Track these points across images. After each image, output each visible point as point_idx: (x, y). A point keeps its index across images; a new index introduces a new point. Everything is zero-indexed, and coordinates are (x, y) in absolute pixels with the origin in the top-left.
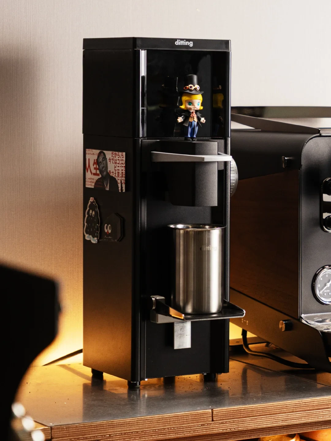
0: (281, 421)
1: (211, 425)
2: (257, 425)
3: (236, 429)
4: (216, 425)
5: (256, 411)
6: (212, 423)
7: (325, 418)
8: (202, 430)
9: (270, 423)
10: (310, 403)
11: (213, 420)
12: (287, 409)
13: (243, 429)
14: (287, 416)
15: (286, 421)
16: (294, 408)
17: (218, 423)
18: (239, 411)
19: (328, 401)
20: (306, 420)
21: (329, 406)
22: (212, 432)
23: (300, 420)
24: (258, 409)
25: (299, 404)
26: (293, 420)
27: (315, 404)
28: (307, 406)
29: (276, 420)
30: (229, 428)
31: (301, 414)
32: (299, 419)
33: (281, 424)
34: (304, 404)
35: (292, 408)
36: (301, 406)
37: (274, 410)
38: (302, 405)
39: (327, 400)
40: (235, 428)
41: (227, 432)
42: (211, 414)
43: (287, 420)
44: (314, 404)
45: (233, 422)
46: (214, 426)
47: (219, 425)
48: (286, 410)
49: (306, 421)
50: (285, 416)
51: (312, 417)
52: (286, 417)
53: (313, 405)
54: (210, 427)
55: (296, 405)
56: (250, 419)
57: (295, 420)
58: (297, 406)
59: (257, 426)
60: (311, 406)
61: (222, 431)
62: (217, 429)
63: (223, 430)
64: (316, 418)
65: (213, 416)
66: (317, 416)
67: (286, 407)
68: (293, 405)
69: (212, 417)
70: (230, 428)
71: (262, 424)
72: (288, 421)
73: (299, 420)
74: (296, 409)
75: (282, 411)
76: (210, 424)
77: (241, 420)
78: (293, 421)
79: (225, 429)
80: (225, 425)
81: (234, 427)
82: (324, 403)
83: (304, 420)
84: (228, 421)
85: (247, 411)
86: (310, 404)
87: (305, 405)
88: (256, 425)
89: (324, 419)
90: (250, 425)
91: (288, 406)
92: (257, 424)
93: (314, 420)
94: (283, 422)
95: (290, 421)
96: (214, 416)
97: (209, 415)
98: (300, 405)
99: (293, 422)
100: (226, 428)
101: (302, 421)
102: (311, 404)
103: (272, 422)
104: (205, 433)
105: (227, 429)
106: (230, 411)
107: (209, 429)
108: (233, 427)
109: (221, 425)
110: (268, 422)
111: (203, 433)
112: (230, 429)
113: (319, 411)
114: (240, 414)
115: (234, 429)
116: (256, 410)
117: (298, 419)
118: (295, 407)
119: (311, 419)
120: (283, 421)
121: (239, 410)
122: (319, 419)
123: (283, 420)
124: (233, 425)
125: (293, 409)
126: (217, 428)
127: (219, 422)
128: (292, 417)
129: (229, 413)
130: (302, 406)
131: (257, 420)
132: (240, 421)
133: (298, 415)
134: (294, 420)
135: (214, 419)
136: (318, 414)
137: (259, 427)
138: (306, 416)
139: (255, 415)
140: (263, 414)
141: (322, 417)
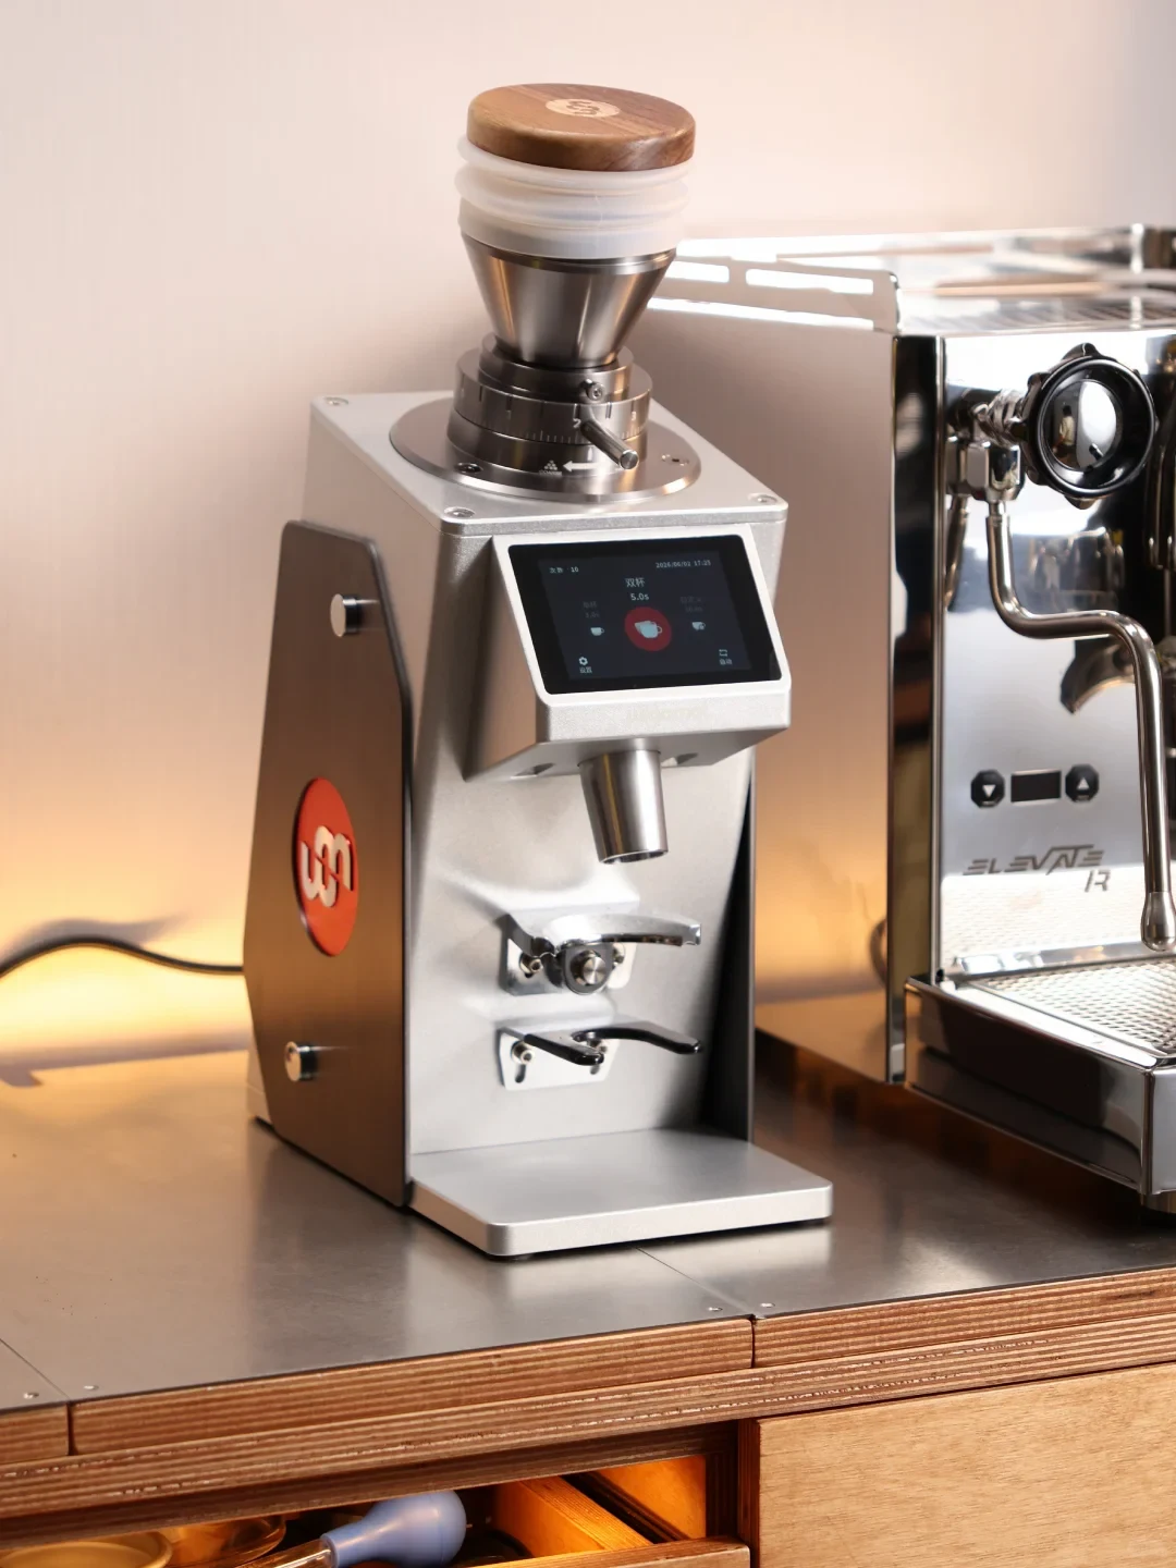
0: (402, 1444)
1: (65, 1472)
2: (287, 1463)
3: (184, 1484)
4: (92, 1472)
5: (279, 1405)
6: (71, 1463)
7: (610, 1425)
8: (23, 1494)
9: (351, 1454)
10: (537, 1363)
11: (72, 1451)
12: (427, 1394)
13: (222, 1483)
14: (428, 1421)
15: (422, 1442)
16: (463, 1389)
17: (98, 1460)
18: (200, 1406)
19: (623, 1352)
20: (521, 1436)
21: (626, 1372)
22: (70, 1500)
23: (494, 1436)
24: (291, 1395)
25: (487, 1370)
26: (457, 1437)
27: (560, 1369)
28: (523, 1377)
29: (374, 1438)
30: (151, 1481)
31: (493, 1412)
32: (487, 1433)
33: (402, 1456)
34: (511, 1366)
35: (455, 1386)
36: (498, 1377)
37: (368, 1397)
38: (499, 1373)
39: (620, 1349)
40: (180, 1482)
41: (144, 1496)
42: (66, 1421)
43: (429, 1441)
44: (555, 1365)
45: (169, 1454)
46: (80, 1474)
47: (104, 1470)
48: (424, 1398)
49: (518, 1441)
50: (421, 1422)
51: (548, 1421)
52: (425, 1425)
53: (553, 1369)
54: (59, 1480)
55: (470, 1376)
56: (252, 1439)
57: (469, 1439)
58: (474, 1380)
59: (287, 1467)
60: (542, 1376)
61: (119, 1493)
62: (92, 1489)
63: (123, 1490)
64: (570, 1426)
65: (76, 1430)
66: (569, 1419)
67: (424, 1382)
68: (456, 1374)
69: (71, 1435)
70: (160, 1480)
71: (312, 1460)
72: (433, 1444)
73: (485, 1437)
74: (471, 1393)
75: (402, 1401)
76: (59, 1465)
77: (209, 1445)
78: (457, 1441)
79: (134, 1488)
80: (131, 1467)
81: (179, 1477)
82: (606, 1362)
83: (509, 1438)
84: (149, 1452)
85: (238, 1406)
86: (536, 1368)
87: (512, 1375)
88: (281, 1464)
89: (604, 1432)
90: (251, 1464)
91: (433, 1381)
92: (285, 1459)
93: (560, 1435)
94: (409, 1447)
95: (445, 1442)
96: (80, 1434)
97: (57, 1427)
98: (490, 1374)
99: (459, 1445)
100: (140, 1482)
101: (503, 1439)
102: (542, 1367)
103: (360, 1450)
104: (35, 1505)
105: (142, 1488)
106: (157, 1407)
107: (58, 1489)
108: (172, 1478)
109: (114, 1469)
110: (341, 1452)
111: (28, 1506)
112: (158, 1485)
113: (583, 1397)
114: (206, 1418)
115: (177, 1486)
116: (279, 1401)
117: (481, 1434)
118: (468, 1381)
119: (542, 1434)
120: (409, 1443)
121: (196, 1403)
122: (583, 1428)
123: (409, 1439)
124: (173, 1466)
125: (457, 1390)
126: (96, 1484)
127: (105, 1458)
128: (454, 1425)
129: (149, 1417)
130: (502, 1376)
131: (284, 1443)
132: (206, 1449)
133: (480, 1413)
134: (463, 1440)
135: (80, 1447)
136: (579, 1409)
137: (297, 1472)
138: (520, 1421)
139: (275, 1422)
140: (315, 1417)
141: (596, 1419)
